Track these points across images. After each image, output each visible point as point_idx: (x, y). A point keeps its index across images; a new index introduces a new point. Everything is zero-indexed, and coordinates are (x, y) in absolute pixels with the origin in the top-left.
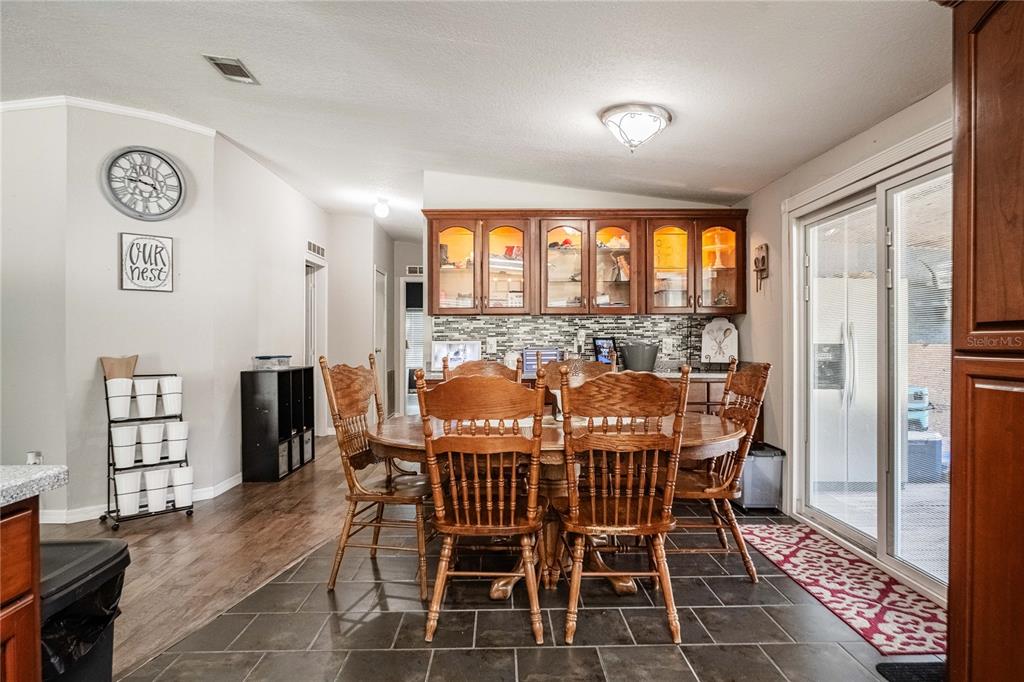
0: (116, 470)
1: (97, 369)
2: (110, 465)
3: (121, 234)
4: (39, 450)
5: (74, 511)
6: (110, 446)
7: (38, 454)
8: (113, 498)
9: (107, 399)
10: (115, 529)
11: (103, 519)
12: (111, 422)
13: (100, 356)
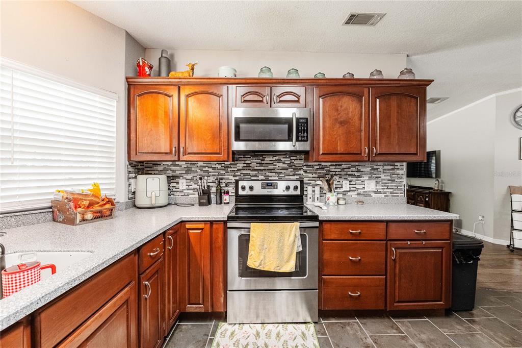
0: (514, 229)
1: (508, 189)
2: (511, 227)
3: (520, 138)
4: (483, 215)
5: (496, 240)
6: (512, 220)
7: (483, 217)
8: (512, 240)
9: (511, 202)
10: (512, 251)
11: (508, 246)
12: (512, 211)
13: (509, 185)
